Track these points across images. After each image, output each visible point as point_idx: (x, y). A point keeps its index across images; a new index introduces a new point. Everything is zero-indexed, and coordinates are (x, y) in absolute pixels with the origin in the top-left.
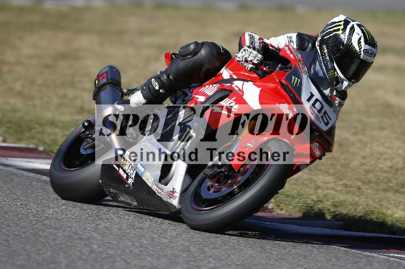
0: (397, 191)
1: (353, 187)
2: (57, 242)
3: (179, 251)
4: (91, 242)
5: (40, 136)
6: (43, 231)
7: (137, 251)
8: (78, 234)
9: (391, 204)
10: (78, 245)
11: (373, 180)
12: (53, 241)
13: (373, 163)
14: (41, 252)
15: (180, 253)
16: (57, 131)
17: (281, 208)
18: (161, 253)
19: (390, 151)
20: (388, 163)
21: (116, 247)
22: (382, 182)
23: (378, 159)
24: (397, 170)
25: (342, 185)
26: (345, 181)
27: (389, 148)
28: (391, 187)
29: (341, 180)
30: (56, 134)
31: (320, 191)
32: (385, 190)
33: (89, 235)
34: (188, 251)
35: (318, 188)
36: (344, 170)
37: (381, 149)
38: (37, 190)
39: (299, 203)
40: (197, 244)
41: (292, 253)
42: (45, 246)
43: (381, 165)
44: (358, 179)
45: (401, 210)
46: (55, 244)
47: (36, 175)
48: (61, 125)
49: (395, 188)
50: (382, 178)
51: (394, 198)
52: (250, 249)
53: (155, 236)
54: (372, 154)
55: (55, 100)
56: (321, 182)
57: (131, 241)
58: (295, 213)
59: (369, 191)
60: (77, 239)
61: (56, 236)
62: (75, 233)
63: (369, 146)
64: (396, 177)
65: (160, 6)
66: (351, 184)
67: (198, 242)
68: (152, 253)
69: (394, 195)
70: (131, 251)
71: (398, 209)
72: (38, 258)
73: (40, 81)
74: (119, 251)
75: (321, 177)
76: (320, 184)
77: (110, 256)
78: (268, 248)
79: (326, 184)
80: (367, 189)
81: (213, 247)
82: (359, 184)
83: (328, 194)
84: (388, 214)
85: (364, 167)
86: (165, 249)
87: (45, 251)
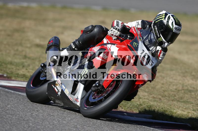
0: (178, 101)
1: (158, 98)
2: (12, 121)
3: (72, 127)
4: (29, 122)
5: (5, 69)
6: (6, 116)
7: (51, 127)
8: (23, 118)
9: (176, 107)
10: (22, 123)
11: (167, 95)
12: (11, 121)
13: (167, 87)
14: (4, 126)
15: (72, 129)
16: (13, 67)
17: (122, 107)
18: (63, 128)
19: (175, 81)
20: (175, 87)
21: (41, 125)
22: (171, 96)
23: (170, 85)
24: (179, 91)
25: (152, 97)
26: (153, 95)
27: (175, 80)
28: (176, 99)
29: (151, 95)
30: (12, 68)
31: (141, 100)
32: (172, 100)
33: (28, 118)
34: (76, 127)
35: (140, 98)
36: (153, 90)
37: (171, 80)
38: (3, 95)
39: (131, 105)
40: (81, 124)
41: (127, 130)
42: (7, 123)
43: (171, 88)
44: (160, 95)
45: (181, 110)
46: (12, 123)
47: (2, 88)
48: (15, 64)
49: (178, 99)
50: (171, 94)
51: (177, 104)
52: (107, 127)
53: (60, 120)
54: (166, 83)
55: (13, 52)
56: (142, 96)
57: (48, 122)
58: (129, 110)
59: (165, 101)
60: (22, 120)
61: (11, 118)
62: (21, 117)
63: (165, 78)
64: (178, 94)
65: (64, 7)
66: (156, 97)
67: (81, 123)
68: (59, 128)
69: (177, 103)
70: (48, 127)
71: (179, 110)
72: (3, 129)
73: (5, 42)
74: (43, 127)
75: (141, 93)
76: (141, 97)
77: (38, 129)
78: (115, 127)
79: (144, 96)
80: (164, 100)
81: (88, 126)
82: (160, 97)
83: (145, 101)
84: (174, 112)
85: (163, 89)
86: (65, 126)
87: (6, 126)
